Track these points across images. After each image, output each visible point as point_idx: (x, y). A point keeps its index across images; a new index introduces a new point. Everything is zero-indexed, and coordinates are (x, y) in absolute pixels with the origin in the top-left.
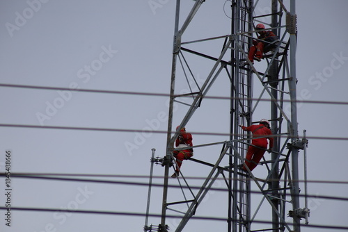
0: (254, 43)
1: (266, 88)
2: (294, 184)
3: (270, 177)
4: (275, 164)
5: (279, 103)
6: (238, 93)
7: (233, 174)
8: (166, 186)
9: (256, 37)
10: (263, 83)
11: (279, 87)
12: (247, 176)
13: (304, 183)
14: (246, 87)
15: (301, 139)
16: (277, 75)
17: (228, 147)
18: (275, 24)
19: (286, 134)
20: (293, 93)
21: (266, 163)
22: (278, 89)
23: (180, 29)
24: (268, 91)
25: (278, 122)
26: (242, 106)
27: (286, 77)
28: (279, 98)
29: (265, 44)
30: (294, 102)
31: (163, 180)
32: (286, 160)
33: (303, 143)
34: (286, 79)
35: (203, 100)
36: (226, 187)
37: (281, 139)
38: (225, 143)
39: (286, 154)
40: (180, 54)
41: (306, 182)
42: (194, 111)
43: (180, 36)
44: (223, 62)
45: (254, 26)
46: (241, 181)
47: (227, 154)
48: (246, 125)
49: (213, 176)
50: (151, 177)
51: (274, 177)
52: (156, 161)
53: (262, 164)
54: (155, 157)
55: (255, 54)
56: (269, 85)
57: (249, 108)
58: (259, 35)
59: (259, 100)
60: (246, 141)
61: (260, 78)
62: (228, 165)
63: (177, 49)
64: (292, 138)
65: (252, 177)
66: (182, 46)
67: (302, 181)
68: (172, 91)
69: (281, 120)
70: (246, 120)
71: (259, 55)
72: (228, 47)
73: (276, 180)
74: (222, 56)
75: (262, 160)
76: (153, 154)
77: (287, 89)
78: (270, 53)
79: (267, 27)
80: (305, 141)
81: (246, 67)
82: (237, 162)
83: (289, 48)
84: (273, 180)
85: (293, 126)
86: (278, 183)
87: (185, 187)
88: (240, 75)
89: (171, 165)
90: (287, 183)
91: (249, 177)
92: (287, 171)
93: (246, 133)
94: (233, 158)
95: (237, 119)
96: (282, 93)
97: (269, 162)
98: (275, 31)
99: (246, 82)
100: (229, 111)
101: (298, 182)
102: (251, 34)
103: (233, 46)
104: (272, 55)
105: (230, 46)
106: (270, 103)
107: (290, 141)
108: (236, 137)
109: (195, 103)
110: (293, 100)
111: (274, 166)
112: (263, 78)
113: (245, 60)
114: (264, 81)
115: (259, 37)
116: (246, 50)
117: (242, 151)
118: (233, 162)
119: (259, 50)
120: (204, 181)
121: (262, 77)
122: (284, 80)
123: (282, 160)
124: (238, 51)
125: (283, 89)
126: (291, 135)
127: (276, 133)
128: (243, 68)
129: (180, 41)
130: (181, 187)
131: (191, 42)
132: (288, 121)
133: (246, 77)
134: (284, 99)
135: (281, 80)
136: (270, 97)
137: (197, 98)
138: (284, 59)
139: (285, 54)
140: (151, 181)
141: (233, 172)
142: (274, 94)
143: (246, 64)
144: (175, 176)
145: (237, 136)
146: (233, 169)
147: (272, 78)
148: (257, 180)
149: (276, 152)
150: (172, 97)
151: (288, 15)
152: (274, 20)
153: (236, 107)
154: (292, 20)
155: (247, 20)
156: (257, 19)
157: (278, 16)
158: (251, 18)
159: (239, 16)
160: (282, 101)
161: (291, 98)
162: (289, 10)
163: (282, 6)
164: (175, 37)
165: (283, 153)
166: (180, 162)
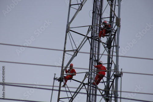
2: (116, 92)
3: (105, 88)
4: (108, 83)
5: (111, 57)
6: (93, 51)
7: (89, 86)
8: (59, 91)
9: (103, 27)
10: (105, 47)
11: (111, 49)
12: (95, 88)
13: (120, 92)
14: (97, 49)
15: (120, 73)
16: (111, 44)
17: (88, 74)
18: (111, 21)
19: (114, 70)
20: (117, 52)
21: (104, 82)
22: (111, 50)
23: (69, 21)
24: (107, 51)
25: (110, 65)
26: (95, 57)
27: (115, 45)
28: (111, 54)
29: (106, 30)
30: (117, 56)
31: (59, 88)
32: (113, 82)
33: (121, 75)
34: (115, 46)
35: (78, 53)
36: (86, 92)
37: (111, 72)
38: (86, 73)
39: (113, 79)
40: (69, 32)
41: (121, 92)
42: (74, 58)
43: (69, 25)
44: (87, 37)
45: (102, 22)
46: (93, 90)
47: (87, 77)
48: (96, 65)
49: (81, 87)
50: (53, 86)
51: (107, 88)
52: (56, 79)
53: (102, 82)
54: (56, 78)
55: (102, 34)
56: (107, 48)
57: (98, 58)
58: (104, 26)
59: (102, 55)
60: (96, 72)
61: (103, 45)
62: (87, 82)
63: (68, 30)
65: (98, 88)
66: (70, 29)
67: (119, 91)
68: (65, 48)
69: (111, 64)
70: (96, 63)
71: (104, 35)
72: (90, 30)
73: (108, 90)
76: (55, 76)
77: (115, 50)
78: (108, 34)
79: (108, 23)
80: (122, 73)
81: (97, 40)
83: (117, 32)
84: (107, 90)
85: (116, 67)
86: (109, 91)
87: (68, 91)
88: (95, 43)
89: (62, 81)
90: (113, 92)
91: (96, 88)
92: (113, 87)
94: (90, 79)
95: (92, 62)
96: (113, 52)
97: (105, 82)
98: (111, 25)
99: (97, 46)
101: (117, 91)
102: (100, 26)
103: (92, 30)
104: (109, 35)
105: (91, 30)
106: (107, 56)
107: (115, 73)
108: (92, 70)
109: (74, 54)
110: (117, 55)
113: (97, 37)
114: (105, 46)
115: (104, 27)
116: (98, 32)
117: (94, 75)
118: (90, 81)
119: (103, 33)
120: (76, 89)
121: (104, 44)
122: (113, 46)
123: (111, 81)
124: (94, 33)
125: (113, 50)
126: (116, 71)
127: (109, 70)
128: (96, 40)
129: (69, 27)
130: (66, 91)
131: (74, 28)
132: (115, 64)
133: (97, 44)
135: (112, 46)
136: (107, 54)
137: (75, 52)
138: (114, 37)
139: (115, 35)
140: (53, 88)
141: (90, 85)
142: (109, 52)
143: (97, 39)
144: (64, 86)
146: (89, 84)
147: (109, 45)
148: (100, 90)
149: (109, 78)
150: (65, 51)
151: (117, 18)
152: (111, 20)
153: (92, 57)
154: (118, 20)
155: (99, 19)
156: (103, 19)
157: (113, 18)
158: (101, 18)
159: (95, 17)
160: (112, 56)
161: (116, 54)
162: (117, 16)
163: (114, 14)
164: (67, 25)
165: (112, 78)
166: (67, 80)
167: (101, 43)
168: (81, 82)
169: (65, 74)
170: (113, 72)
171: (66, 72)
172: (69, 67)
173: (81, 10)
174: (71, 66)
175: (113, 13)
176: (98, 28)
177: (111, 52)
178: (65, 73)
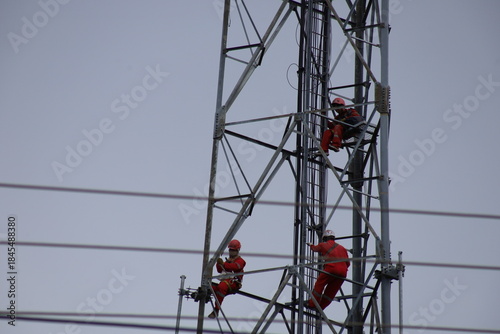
0: (330, 125)
1: (346, 190)
2: (384, 330)
3: (350, 318)
4: (357, 300)
5: (364, 213)
6: (306, 197)
7: (296, 314)
8: (200, 331)
9: (333, 118)
10: (342, 183)
11: (365, 189)
12: (317, 317)
13: (398, 330)
14: (317, 189)
15: (395, 265)
16: (362, 172)
17: (290, 275)
18: (359, 99)
19: (374, 256)
20: (383, 197)
21: (345, 298)
22: (363, 191)
23: (224, 103)
24: (349, 195)
25: (363, 239)
26: (312, 216)
27: (374, 175)
28: (364, 204)
29: (345, 128)
30: (385, 211)
31: (196, 322)
32: (374, 295)
33: (397, 271)
34: (375, 178)
35: (256, 206)
37: (367, 264)
38: (286, 269)
39: (374, 286)
40: (223, 139)
41: (401, 327)
42: (242, 221)
43: (224, 114)
44: (284, 152)
45: (329, 101)
46: (308, 324)
47: (289, 284)
49: (268, 317)
50: (179, 318)
51: (356, 318)
52: (187, 293)
53: (339, 299)
54: (185, 289)
55: (331, 142)
56: (350, 186)
57: (322, 219)
58: (337, 114)
59: (335, 207)
60: (316, 267)
61: (337, 176)
62: (290, 301)
63: (220, 132)
64: (382, 263)
65: (324, 319)
66: (227, 128)
67: (395, 326)
68: (212, 191)
69: (366, 236)
70: (316, 236)
71: (337, 143)
72: (292, 130)
73: (359, 324)
74: (283, 143)
75: (339, 294)
76: (182, 284)
77: (375, 192)
78: (352, 140)
79: (348, 103)
80: (401, 267)
81: (317, 159)
82: (303, 296)
83: (379, 134)
84: (354, 323)
85: (383, 246)
86: (362, 328)
88: (309, 171)
89: (208, 299)
90: (375, 329)
91: (321, 318)
92: (375, 312)
93: (316, 254)
94: (297, 290)
95: (304, 234)
96: (369, 198)
97: (349, 297)
98: (359, 109)
99: (317, 182)
100: (293, 222)
101: (390, 327)
102: (325, 113)
103: (299, 129)
104: (354, 143)
105: (296, 129)
106: (351, 212)
107: (379, 268)
108: (302, 260)
109: (243, 210)
110: (384, 208)
111: (356, 303)
112: (342, 176)
113: (316, 149)
114: (343, 180)
115: (336, 117)
116: (318, 136)
117: (310, 278)
118: (297, 297)
119: (336, 136)
120: (255, 324)
121: (340, 174)
122: (371, 179)
123: (367, 295)
124: (307, 137)
125: (370, 192)
126: (381, 258)
127: (360, 256)
128: (313, 160)
129: (223, 120)
130: (222, 332)
131: (240, 123)
132: (377, 238)
133: (317, 173)
134: (372, 206)
135: (367, 179)
136: (351, 204)
137: (247, 203)
138: (372, 149)
139: (373, 142)
140: (178, 323)
141: (298, 311)
142: (357, 198)
144: (213, 316)
145: (304, 259)
146: (297, 307)
147: (355, 176)
148: (331, 323)
149: (359, 282)
150: (212, 201)
151: (378, 86)
152: (358, 93)
153: (303, 217)
154: (383, 94)
155: (320, 92)
156: (333, 91)
157: (364, 88)
158: (326, 90)
159: (308, 86)
160: (368, 210)
161: (381, 205)
162: (379, 80)
163: (369, 74)
164: (217, 115)
165: (369, 284)
166: (222, 295)
167: (329, 171)
168: (271, 299)
169: (215, 277)
170: (373, 265)
171: (219, 270)
172: (226, 254)
173: (260, 64)
174: (235, 248)
175: (365, 71)
176: (318, 120)
177: (364, 199)
178: (215, 272)
